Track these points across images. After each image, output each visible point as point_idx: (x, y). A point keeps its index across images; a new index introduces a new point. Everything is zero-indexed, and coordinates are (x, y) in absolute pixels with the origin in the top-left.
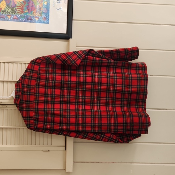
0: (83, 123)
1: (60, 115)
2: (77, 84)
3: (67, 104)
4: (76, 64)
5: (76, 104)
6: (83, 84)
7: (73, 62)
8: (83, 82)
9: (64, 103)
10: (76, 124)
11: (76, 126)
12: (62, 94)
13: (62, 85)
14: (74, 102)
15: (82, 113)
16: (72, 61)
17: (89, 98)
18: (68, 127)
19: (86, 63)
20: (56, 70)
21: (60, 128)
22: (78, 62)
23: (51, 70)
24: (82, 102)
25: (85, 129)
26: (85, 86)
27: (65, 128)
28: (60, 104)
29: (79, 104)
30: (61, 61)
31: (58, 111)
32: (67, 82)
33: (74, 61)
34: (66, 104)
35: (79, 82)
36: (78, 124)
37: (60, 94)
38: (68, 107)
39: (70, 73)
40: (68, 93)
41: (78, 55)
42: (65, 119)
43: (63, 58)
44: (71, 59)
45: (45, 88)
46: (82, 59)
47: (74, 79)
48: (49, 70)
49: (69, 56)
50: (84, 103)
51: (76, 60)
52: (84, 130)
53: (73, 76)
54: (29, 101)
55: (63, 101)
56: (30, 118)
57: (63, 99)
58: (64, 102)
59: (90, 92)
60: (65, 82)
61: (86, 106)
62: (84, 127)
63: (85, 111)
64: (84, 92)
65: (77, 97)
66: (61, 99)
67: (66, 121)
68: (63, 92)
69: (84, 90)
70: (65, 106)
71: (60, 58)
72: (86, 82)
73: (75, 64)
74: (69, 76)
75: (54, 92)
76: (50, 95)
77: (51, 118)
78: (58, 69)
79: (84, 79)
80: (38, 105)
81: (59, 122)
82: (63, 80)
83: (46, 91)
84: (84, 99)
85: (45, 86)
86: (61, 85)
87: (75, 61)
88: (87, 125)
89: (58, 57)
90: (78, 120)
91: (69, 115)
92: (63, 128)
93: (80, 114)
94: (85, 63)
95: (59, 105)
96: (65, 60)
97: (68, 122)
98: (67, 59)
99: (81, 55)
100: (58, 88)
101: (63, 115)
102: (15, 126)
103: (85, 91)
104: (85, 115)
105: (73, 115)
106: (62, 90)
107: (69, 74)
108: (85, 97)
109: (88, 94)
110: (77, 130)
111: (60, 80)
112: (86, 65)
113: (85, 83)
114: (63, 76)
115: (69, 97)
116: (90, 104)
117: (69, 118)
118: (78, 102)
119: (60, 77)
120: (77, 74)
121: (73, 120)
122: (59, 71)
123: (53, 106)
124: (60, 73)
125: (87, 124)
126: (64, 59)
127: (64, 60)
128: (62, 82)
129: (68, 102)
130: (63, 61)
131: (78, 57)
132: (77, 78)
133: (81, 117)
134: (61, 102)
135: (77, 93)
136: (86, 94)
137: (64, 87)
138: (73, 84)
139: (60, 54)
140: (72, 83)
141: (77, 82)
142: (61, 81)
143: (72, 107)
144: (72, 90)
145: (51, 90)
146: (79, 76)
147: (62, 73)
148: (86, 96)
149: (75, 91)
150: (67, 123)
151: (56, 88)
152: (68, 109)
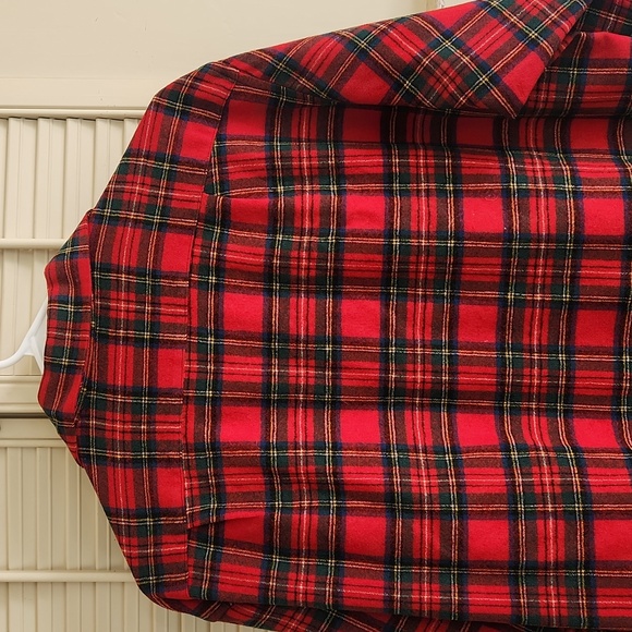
0: (571, 564)
1: (390, 497)
2: (508, 252)
3: (436, 407)
4: (506, 92)
5: (501, 409)
6: (560, 254)
7: (484, 79)
8: (561, 239)
9: (407, 400)
10: (515, 565)
11: (514, 580)
12: (392, 336)
13: (395, 267)
14: (483, 396)
15: (558, 479)
16: (473, 67)
17: (605, 358)
18: (455, 589)
19: (579, 92)
20: (347, 152)
21: (392, 600)
22: (523, 75)
23: (305, 153)
24: (549, 395)
25: (591, 608)
26: (575, 267)
27: (431, 602)
28: (384, 406)
29: (525, 405)
30: (384, 73)
31: (367, 462)
32: (434, 243)
33: (484, 68)
34: (422, 406)
35: (525, 237)
36: (532, 566)
37: (376, 335)
38: (445, 430)
39: (449, 172)
40: (437, 328)
41: (514, 19)
42: (426, 531)
43: (397, 51)
44: (466, 59)
45: (270, 292)
46: (550, 51)
47: (483, 216)
48: (295, 153)
49: (448, 36)
50: (561, 398)
51: (500, 64)
52: (584, 614)
53: (476, 193)
54: (152, 393)
55: (402, 390)
56: (163, 521)
57: (405, 371)
58: (413, 393)
59: (612, 315)
60: (414, 242)
61: (576, 422)
62: (582, 591)
63: (579, 462)
64: (564, 314)
65: (509, 355)
66: (387, 371)
67: (437, 543)
68: (402, 315)
69: (566, 297)
70: (418, 425)
71: (373, 53)
72: (579, 239)
73: (496, 93)
74: (442, 193)
75: (336, 316)
76: (307, 342)
77: (315, 517)
78: (359, 144)
79: (563, 213)
80: (215, 418)
81: (381, 552)
82: (397, 225)
83: (276, 310)
84: (563, 373)
85: (268, 275)
86: (389, 262)
87: (495, 69)
88: (604, 574)
89: (363, 44)
90: (532, 540)
91: (453, 492)
92: (415, 596)
93: (543, 484)
94: (571, 88)
95: (375, 414)
96: (419, 69)
97: (454, 555)
98: (433, 54)
99: (548, 21)
100: (361, 289)
101: (407, 499)
102: (63, 568)
103: (573, 306)
104: (586, 497)
105: (491, 499)
106: (393, 303)
107: (441, 179)
108: (569, 351)
109: (594, 331)
110: (524, 612)
111: (380, 227)
112: (576, 102)
113: (573, 246)
114: (397, 200)
115: (446, 352)
116: (607, 408)
117: (455, 523)
118: (519, 393)
119: (377, 204)
120: (506, 177)
121: (489, 537)
122: (371, 160)
123: (327, 425)
124: (372, 178)
125: (607, 566)
126: (408, 59)
127: (407, 71)
128: (396, 242)
129: (445, 397)
130: (397, 75)
131: (523, 35)
132: (508, 207)
133: (555, 513)
134: (390, 397)
135: (508, 324)
136: (579, 328)
137: (405, 280)
138: (477, 252)
139: (374, 27)
140: (469, 244)
141: (508, 237)
142: (390, 235)
143: (475, 429)
144: (471, 301)
145: (313, 301)
146: (524, 194)
147: (388, 178)
148: (579, 342)
149: (493, 310)
150: (445, 563)
151: (348, 288)
152: (447, 444)
